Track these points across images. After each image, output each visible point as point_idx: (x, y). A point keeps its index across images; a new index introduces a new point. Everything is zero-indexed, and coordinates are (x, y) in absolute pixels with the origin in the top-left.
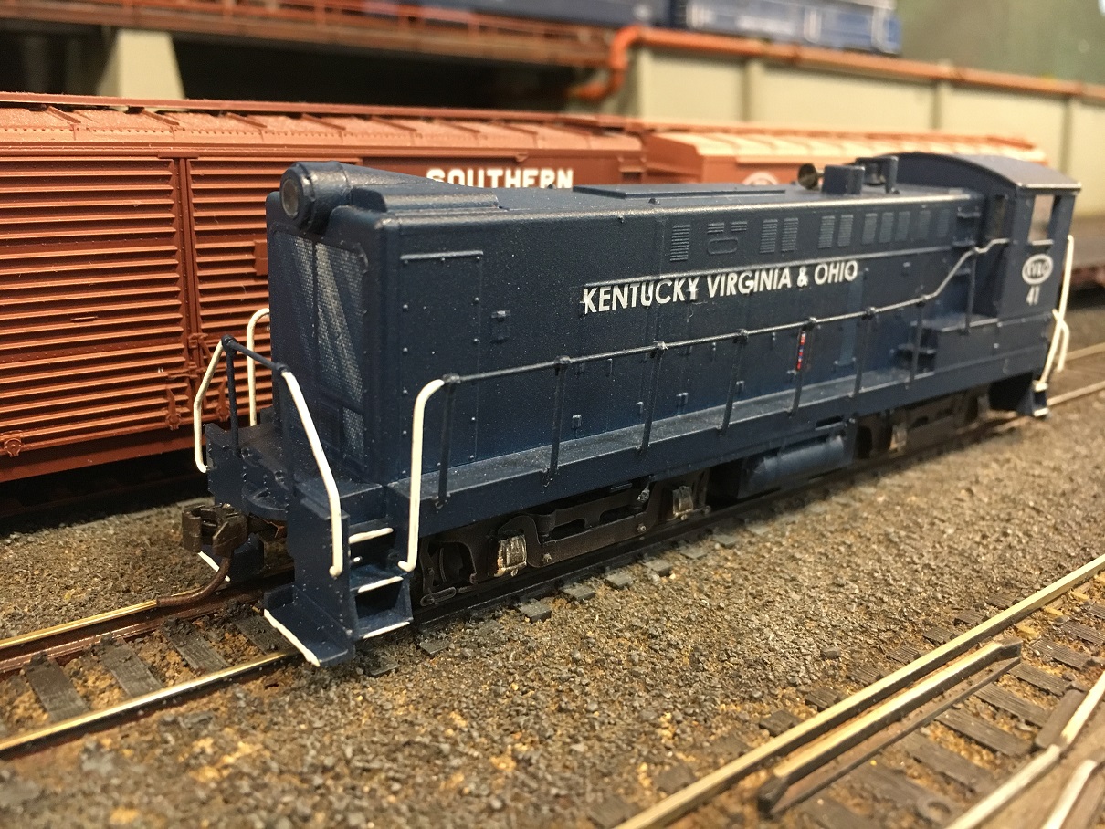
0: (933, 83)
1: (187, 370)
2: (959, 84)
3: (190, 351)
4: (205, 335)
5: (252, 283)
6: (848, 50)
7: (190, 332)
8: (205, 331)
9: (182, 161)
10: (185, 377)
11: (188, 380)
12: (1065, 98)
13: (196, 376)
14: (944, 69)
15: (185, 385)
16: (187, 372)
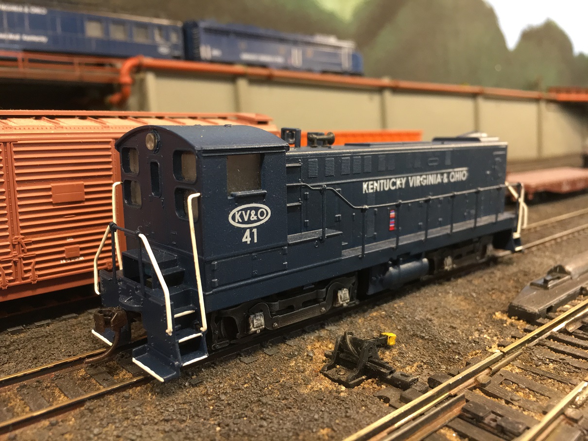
0: (380, 90)
1: (12, 256)
2: (396, 90)
3: (14, 246)
4: (23, 237)
5: (51, 207)
6: (324, 72)
7: (13, 235)
8: (22, 234)
9: (8, 144)
10: (11, 260)
11: (12, 261)
12: (474, 96)
13: (17, 259)
14: (386, 81)
15: (10, 264)
16: (12, 257)
